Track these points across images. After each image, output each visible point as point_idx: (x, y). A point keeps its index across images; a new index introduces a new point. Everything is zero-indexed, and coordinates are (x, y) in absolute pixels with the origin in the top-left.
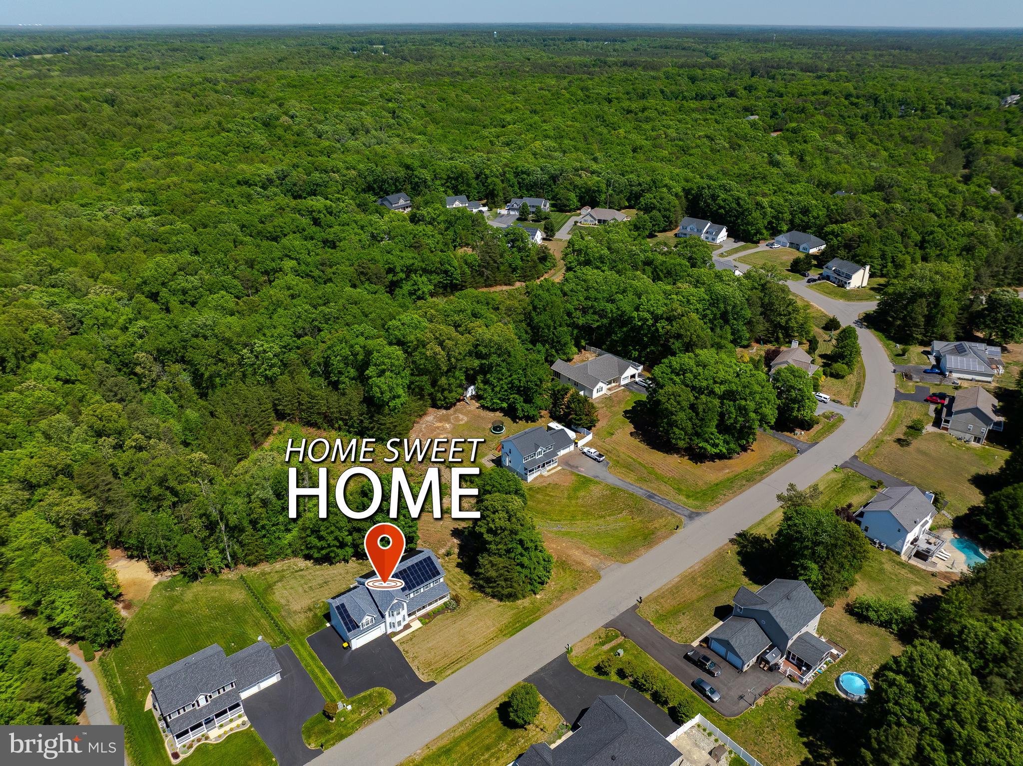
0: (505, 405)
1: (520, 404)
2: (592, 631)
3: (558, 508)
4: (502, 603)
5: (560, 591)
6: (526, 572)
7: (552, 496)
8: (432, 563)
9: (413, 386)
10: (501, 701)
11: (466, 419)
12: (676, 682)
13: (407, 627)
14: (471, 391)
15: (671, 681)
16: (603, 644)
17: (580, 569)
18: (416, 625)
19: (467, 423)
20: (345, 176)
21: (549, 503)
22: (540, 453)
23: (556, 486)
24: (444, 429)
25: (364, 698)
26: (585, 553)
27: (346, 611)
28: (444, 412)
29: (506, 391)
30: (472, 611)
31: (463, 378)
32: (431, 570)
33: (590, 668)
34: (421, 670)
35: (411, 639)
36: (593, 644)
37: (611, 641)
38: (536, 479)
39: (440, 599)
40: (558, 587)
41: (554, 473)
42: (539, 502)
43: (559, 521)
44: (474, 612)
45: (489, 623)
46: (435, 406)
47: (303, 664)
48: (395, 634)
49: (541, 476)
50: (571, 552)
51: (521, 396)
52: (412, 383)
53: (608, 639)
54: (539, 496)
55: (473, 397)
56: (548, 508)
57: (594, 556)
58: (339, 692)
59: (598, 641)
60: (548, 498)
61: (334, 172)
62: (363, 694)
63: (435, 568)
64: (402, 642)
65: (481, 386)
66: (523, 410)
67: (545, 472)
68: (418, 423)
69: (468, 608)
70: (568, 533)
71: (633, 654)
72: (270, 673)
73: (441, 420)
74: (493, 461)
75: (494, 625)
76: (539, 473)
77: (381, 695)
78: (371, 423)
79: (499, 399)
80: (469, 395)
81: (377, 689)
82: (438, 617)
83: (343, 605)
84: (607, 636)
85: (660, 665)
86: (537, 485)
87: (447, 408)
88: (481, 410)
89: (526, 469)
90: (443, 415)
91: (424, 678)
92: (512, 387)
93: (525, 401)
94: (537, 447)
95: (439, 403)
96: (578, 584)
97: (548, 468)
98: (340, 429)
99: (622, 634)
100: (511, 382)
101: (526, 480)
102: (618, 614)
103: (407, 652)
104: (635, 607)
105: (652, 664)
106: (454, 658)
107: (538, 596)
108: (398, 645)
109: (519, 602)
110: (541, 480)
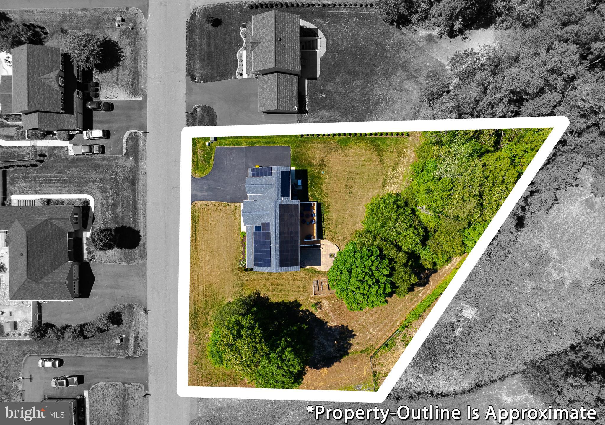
2: (150, 340)
10: (142, 239)
12: (72, 353)
15: (75, 351)
16: (136, 338)
33: (124, 312)
36: (140, 332)
37: (134, 345)
53: (137, 346)
59: (140, 337)
71: (113, 348)
81: (210, 170)
84: (139, 346)
85: (91, 356)
99: (132, 357)
102: (150, 370)
103: (225, 206)
104: (146, 388)
105: (95, 351)
106: (199, 234)
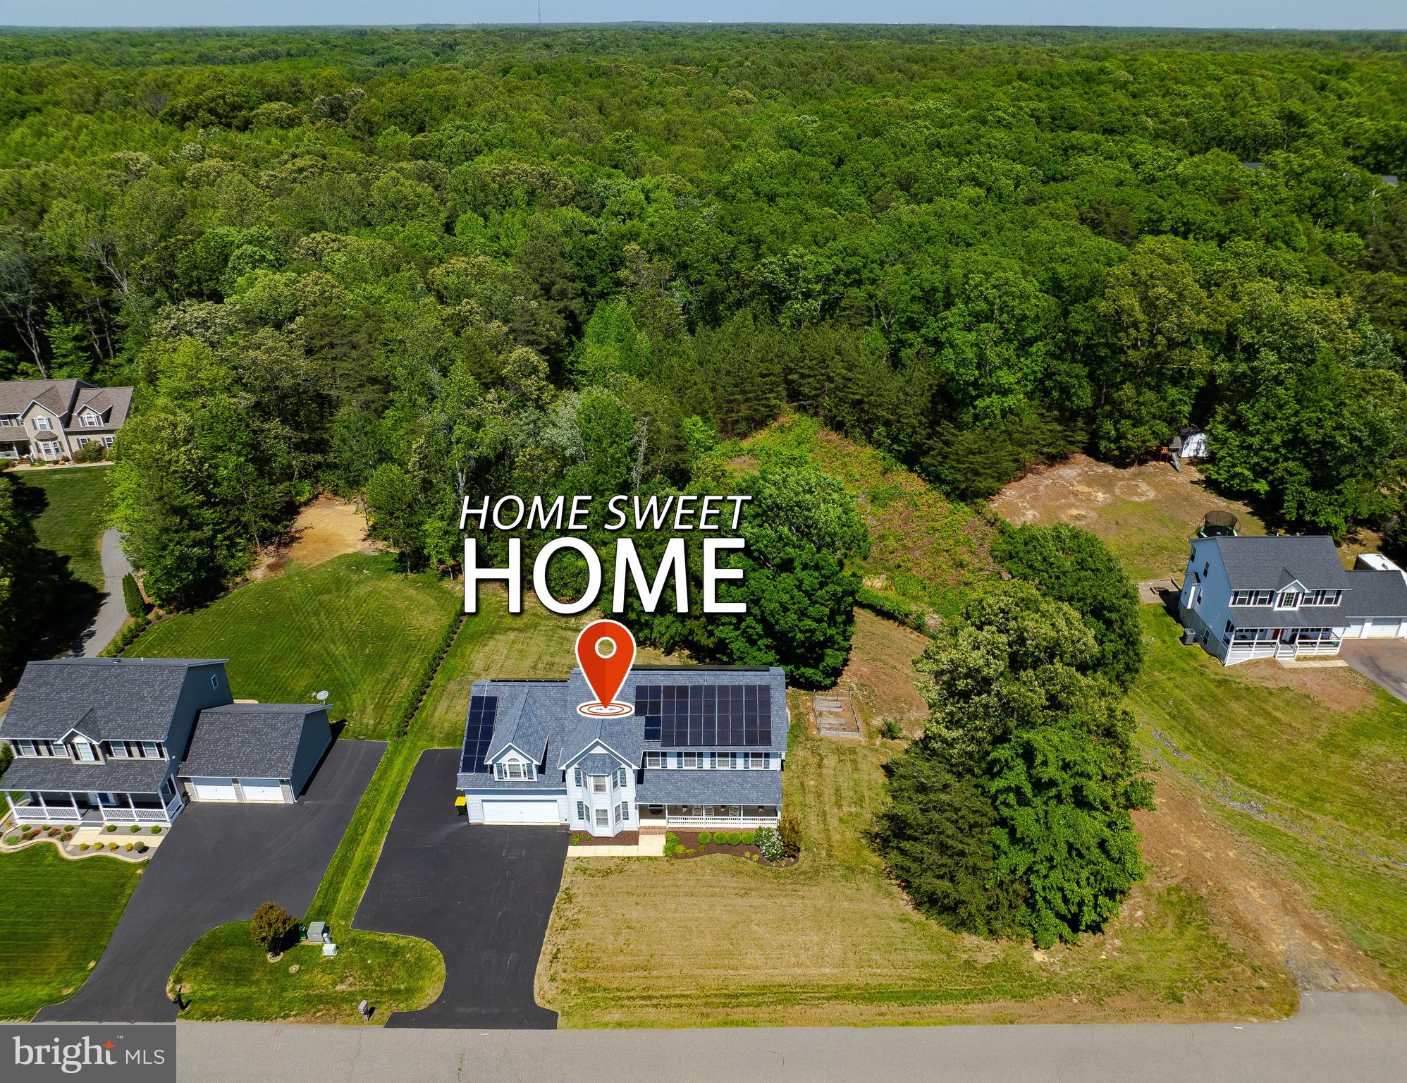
0: (1262, 486)
1: (1298, 490)
3: (1277, 756)
4: (918, 916)
5: (1120, 978)
6: (1021, 859)
7: (1275, 720)
8: (766, 705)
9: (1048, 383)
11: (1152, 494)
13: (628, 838)
14: (1195, 445)
17: (1236, 943)
18: (653, 846)
19: (1148, 503)
20: (1165, 123)
21: (1256, 734)
22: (1290, 599)
23: (1303, 700)
24: (1089, 499)
25: (385, 946)
26: (1287, 906)
27: (490, 718)
28: (1110, 469)
29: (1275, 449)
30: (816, 891)
31: (1186, 409)
32: (751, 722)
34: (558, 967)
35: (607, 873)
38: (1254, 664)
39: (750, 812)
40: (1123, 963)
41: (1315, 670)
42: (1232, 723)
43: (1264, 790)
44: (817, 895)
45: (836, 948)
46: (1092, 451)
47: (364, 797)
48: (586, 839)
49: (1272, 663)
50: (1237, 884)
51: (1307, 466)
52: (1049, 375)
54: (1239, 709)
55: (1195, 461)
56: (1248, 745)
57: (1312, 930)
58: (352, 901)
60: (1260, 721)
61: (1148, 116)
62: (388, 938)
63: (767, 721)
64: (584, 868)
65: (1220, 429)
66: (1301, 505)
67: (1288, 657)
68: (1039, 473)
69: (814, 875)
70: (1268, 833)
72: (264, 773)
73: (1090, 481)
74: (1164, 594)
75: (842, 963)
76: (1266, 653)
77: (418, 967)
78: (929, 437)
79: (1252, 469)
80: (1188, 452)
81: (426, 946)
82: (719, 857)
83: (492, 702)
86: (1250, 679)
87: (1120, 463)
88: (1200, 489)
89: (1230, 628)
90: (1105, 475)
91: (544, 991)
92: (1296, 442)
93: (1316, 484)
94: (1288, 577)
95: (1103, 445)
96: (1196, 986)
97: (1302, 651)
98: (879, 445)
100: (1295, 430)
101: (1221, 656)
103: (568, 900)
107: (1039, 956)
108: (568, 867)
109: (969, 940)
110: (1268, 672)
